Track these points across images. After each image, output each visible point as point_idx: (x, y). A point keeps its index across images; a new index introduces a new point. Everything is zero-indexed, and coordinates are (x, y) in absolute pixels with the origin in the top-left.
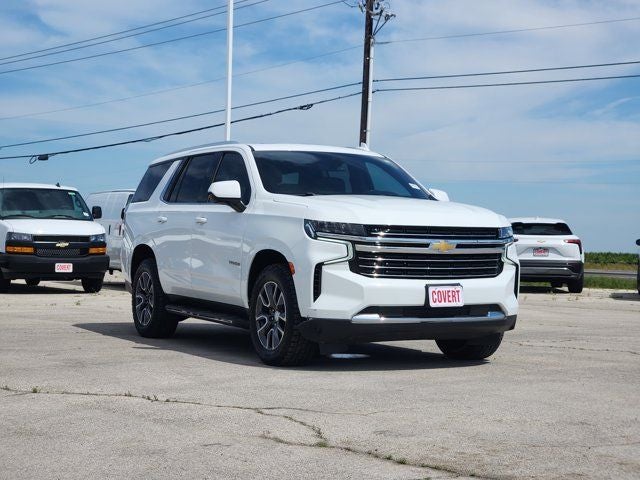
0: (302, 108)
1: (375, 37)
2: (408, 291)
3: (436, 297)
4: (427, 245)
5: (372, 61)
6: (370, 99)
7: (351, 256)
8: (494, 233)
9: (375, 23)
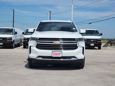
2: (48, 53)
3: (54, 54)
4: (53, 42)
7: (36, 45)
8: (74, 39)
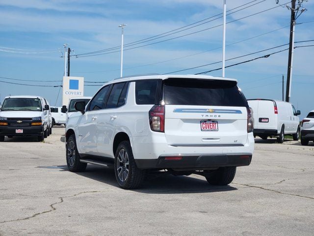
0: (265, 57)
1: (296, 21)
5: (294, 33)
6: (293, 51)
9: (296, 14)
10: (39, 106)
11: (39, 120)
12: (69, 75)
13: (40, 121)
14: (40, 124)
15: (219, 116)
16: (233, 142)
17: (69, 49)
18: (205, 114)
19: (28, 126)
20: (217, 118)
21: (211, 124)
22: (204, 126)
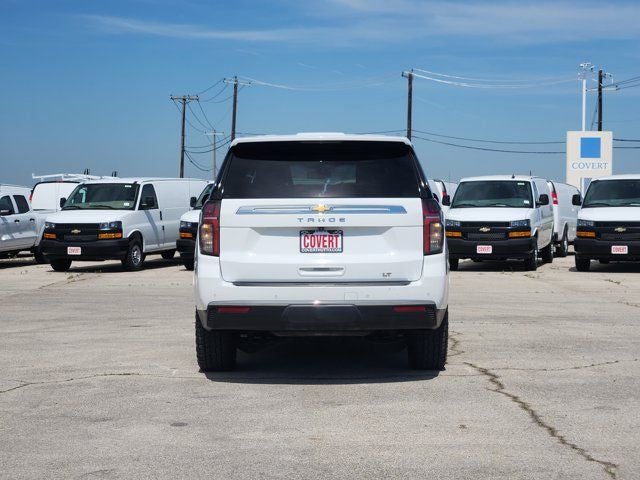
10: (527, 198)
11: (524, 226)
12: (600, 129)
13: (528, 229)
14: (527, 234)
15: (342, 220)
16: (379, 277)
17: (601, 72)
18: (306, 216)
19: (502, 239)
20: (337, 224)
21: (326, 238)
22: (308, 241)
